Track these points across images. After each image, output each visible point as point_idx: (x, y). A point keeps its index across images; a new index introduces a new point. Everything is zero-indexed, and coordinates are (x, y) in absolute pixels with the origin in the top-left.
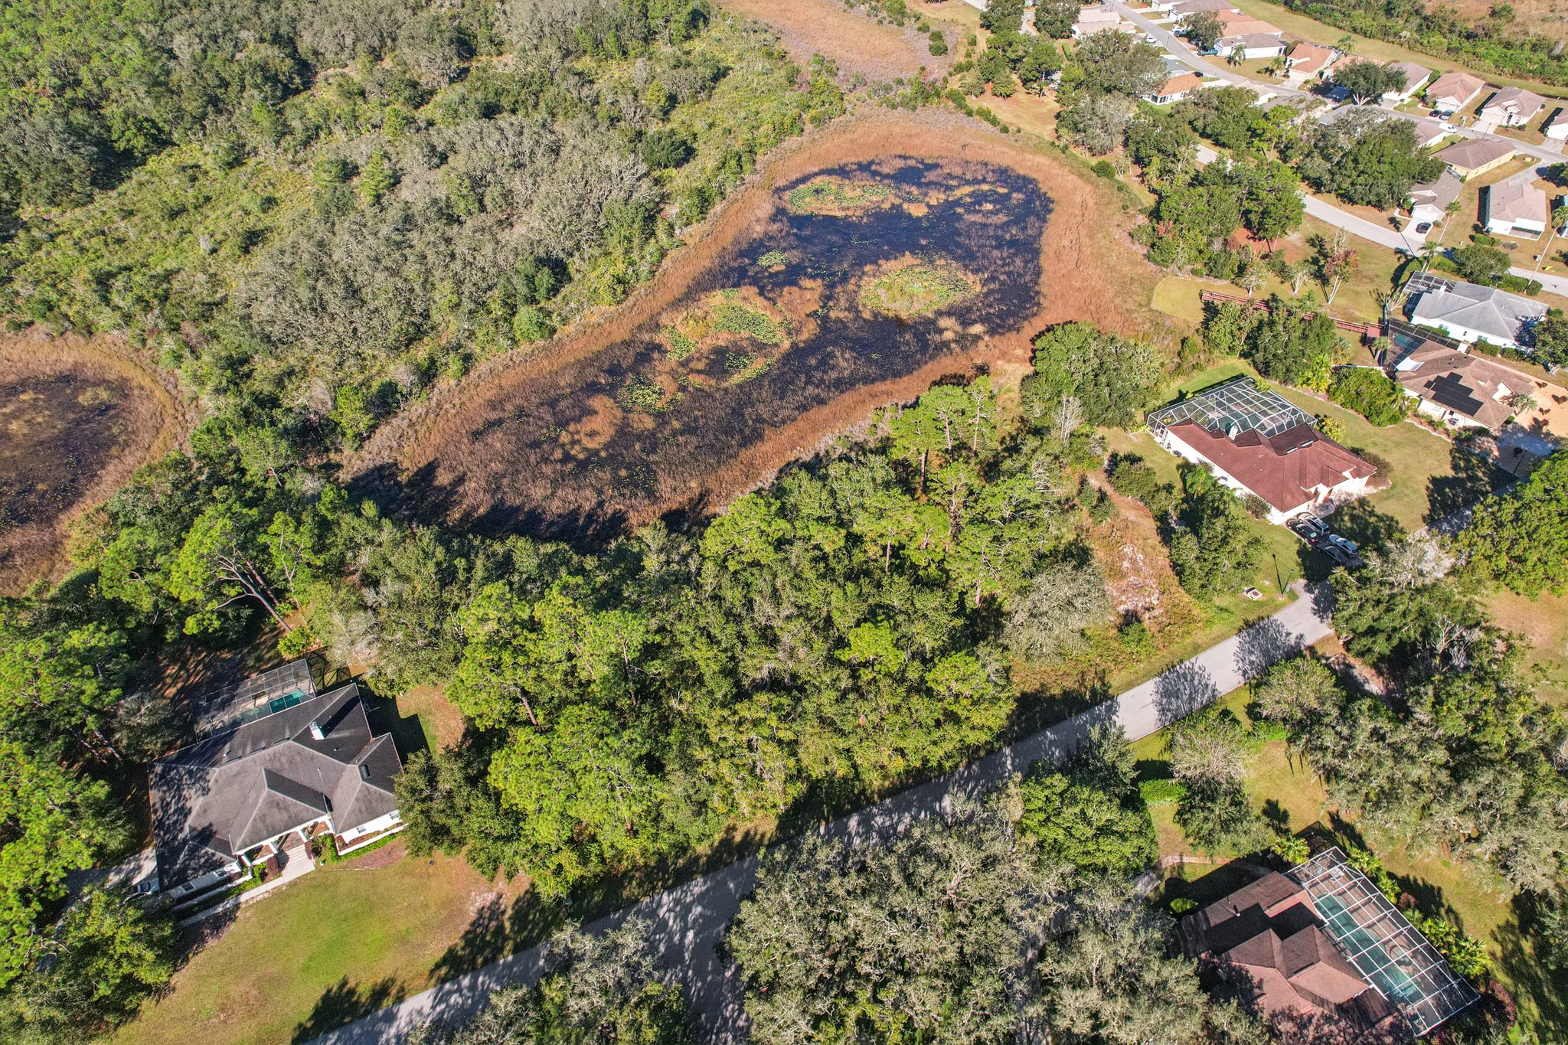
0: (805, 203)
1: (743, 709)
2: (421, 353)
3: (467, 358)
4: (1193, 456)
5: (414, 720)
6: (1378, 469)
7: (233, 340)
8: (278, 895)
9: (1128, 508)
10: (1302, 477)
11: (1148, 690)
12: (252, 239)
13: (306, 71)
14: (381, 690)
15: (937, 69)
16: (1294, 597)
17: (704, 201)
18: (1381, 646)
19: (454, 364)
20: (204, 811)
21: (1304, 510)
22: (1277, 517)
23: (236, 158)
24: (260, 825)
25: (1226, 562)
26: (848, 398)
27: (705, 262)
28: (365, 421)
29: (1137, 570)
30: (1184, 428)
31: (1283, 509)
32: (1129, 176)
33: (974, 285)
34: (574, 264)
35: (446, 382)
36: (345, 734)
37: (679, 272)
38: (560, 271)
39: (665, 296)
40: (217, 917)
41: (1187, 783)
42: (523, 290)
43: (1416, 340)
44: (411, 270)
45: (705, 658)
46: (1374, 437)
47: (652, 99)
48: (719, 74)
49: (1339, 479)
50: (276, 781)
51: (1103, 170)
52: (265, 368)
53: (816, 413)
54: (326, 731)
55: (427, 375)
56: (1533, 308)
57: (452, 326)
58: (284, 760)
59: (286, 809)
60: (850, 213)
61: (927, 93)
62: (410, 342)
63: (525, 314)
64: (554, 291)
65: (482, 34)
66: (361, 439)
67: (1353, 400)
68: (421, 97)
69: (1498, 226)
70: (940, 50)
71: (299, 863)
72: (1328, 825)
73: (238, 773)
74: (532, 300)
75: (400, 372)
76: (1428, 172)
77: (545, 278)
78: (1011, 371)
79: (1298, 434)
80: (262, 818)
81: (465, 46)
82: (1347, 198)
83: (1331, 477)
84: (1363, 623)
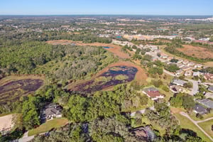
0: (112, 69)
4: (145, 94)
6: (164, 95)
7: (54, 77)
8: (50, 121)
9: (137, 98)
11: (135, 113)
12: (57, 69)
13: (65, 55)
14: (62, 106)
16: (152, 106)
17: (101, 68)
19: (74, 81)
20: (45, 113)
21: (155, 99)
23: (57, 62)
26: (112, 87)
27: (100, 74)
28: (65, 85)
31: (153, 98)
32: (147, 68)
33: (127, 77)
36: (58, 108)
37: (98, 75)
38: (86, 74)
39: (96, 77)
40: (44, 122)
47: (98, 59)
48: (106, 57)
50: (51, 111)
51: (144, 68)
52: (56, 80)
53: (108, 88)
54: (56, 108)
55: (71, 82)
57: (74, 78)
58: (52, 109)
59: (52, 113)
61: (127, 60)
62: (70, 79)
65: (83, 52)
66: (64, 87)
68: (75, 58)
69: (186, 75)
70: (130, 56)
71: (52, 118)
72: (149, 125)
74: (82, 76)
75: (69, 81)
76: (178, 69)
77: (84, 74)
81: (81, 53)
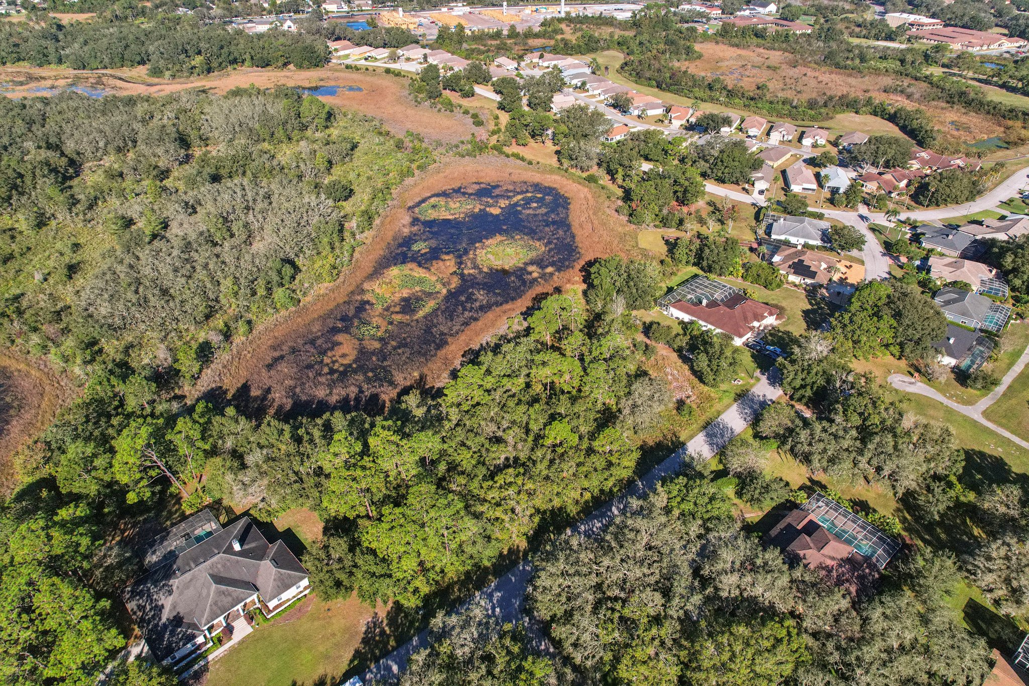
1: (500, 479)
2: (219, 322)
3: (249, 322)
4: (686, 318)
5: (289, 530)
6: (779, 311)
7: (81, 331)
8: (233, 651)
9: (662, 350)
10: (746, 319)
11: (701, 438)
12: (72, 270)
13: (75, 165)
14: (264, 518)
15: (482, 134)
16: (758, 379)
17: (368, 217)
18: (808, 393)
19: (242, 328)
20: (174, 607)
21: (750, 336)
22: (738, 342)
23: (41, 222)
24: (215, 608)
25: (724, 364)
26: (490, 315)
27: (379, 252)
28: (195, 370)
29: (677, 380)
30: (679, 304)
31: (741, 336)
32: (605, 180)
34: (299, 262)
35: (239, 339)
36: (253, 545)
37: (366, 260)
39: (359, 275)
40: (196, 672)
41: (738, 475)
42: (275, 278)
43: (777, 246)
44: (201, 274)
45: (466, 460)
46: (772, 296)
47: (320, 161)
48: (354, 147)
49: (763, 318)
50: (218, 579)
51: (591, 179)
52: (111, 348)
53: (473, 325)
54: (242, 542)
55: (227, 335)
56: (824, 224)
57: (231, 306)
58: (219, 566)
59: (230, 595)
60: (457, 216)
61: (480, 148)
62: (208, 317)
63: (279, 294)
64: (293, 278)
65: (193, 135)
66: (195, 378)
67: (757, 279)
68: (164, 174)
69: (796, 188)
70: (479, 123)
71: (242, 629)
72: (808, 484)
73: (191, 580)
74: (282, 285)
75: (209, 335)
76: (757, 164)
77: (288, 270)
78: (575, 288)
79: (736, 299)
80: (216, 603)
81: (183, 141)
82: (721, 181)
83: (759, 317)
84: (798, 383)
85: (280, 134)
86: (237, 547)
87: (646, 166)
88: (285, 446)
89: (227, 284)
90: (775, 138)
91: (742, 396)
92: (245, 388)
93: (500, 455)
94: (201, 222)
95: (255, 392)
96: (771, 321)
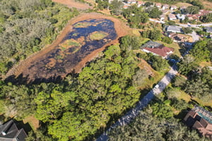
1: (96, 105)
2: (16, 56)
3: (25, 56)
4: (148, 52)
5: (28, 123)
6: (173, 49)
9: (143, 61)
10: (165, 52)
14: (19, 120)
15: (92, 8)
16: (170, 69)
17: (61, 27)
18: (187, 72)
19: (23, 57)
21: (166, 57)
22: (163, 58)
26: (94, 52)
27: (64, 36)
28: (6, 69)
29: (147, 69)
30: (145, 48)
31: (164, 56)
32: (123, 18)
33: (107, 34)
34: (42, 39)
35: (21, 60)
36: (12, 132)
37: (60, 38)
38: (40, 41)
39: (58, 42)
41: (171, 99)
42: (33, 43)
43: (169, 33)
44: (11, 42)
45: (85, 98)
46: (171, 45)
47: (49, 14)
48: (59, 11)
51: (119, 18)
53: (89, 55)
54: (6, 132)
55: (18, 59)
56: (180, 27)
57: (21, 51)
61: (91, 11)
62: (13, 54)
63: (34, 47)
64: (39, 43)
65: (17, 8)
66: (6, 73)
67: (165, 41)
69: (171, 19)
70: (91, 5)
72: (191, 101)
74: (35, 45)
75: (12, 60)
76: (161, 13)
77: (37, 41)
78: (117, 45)
79: (162, 46)
81: (14, 9)
82: (152, 17)
83: (168, 51)
85: (40, 8)
86: (4, 134)
87: (133, 15)
88: (25, 95)
89: (18, 45)
90: (164, 8)
91: (166, 74)
92: (22, 75)
93: (96, 96)
94: (14, 29)
95: (24, 76)
96: (171, 52)
